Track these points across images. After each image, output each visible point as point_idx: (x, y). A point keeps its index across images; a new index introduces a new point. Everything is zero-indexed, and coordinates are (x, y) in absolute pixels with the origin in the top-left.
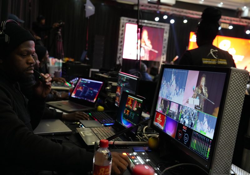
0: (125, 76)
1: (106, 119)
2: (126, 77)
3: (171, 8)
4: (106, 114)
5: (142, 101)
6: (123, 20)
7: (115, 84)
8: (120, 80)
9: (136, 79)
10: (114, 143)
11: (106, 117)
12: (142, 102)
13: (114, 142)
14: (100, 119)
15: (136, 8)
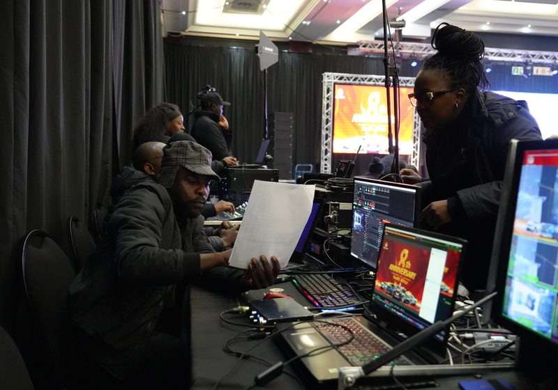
0: (371, 186)
1: (333, 294)
2: (376, 187)
3: (424, 45)
4: (332, 280)
5: (460, 246)
6: (329, 78)
7: (344, 206)
8: (359, 195)
9: (414, 191)
10: (391, 371)
11: (336, 290)
12: (459, 248)
13: (392, 369)
14: (319, 295)
15: (352, 53)
